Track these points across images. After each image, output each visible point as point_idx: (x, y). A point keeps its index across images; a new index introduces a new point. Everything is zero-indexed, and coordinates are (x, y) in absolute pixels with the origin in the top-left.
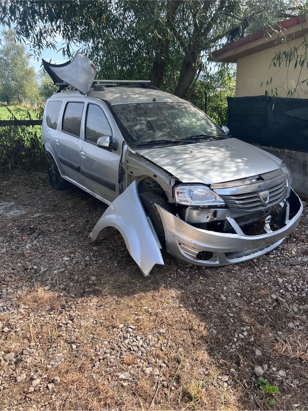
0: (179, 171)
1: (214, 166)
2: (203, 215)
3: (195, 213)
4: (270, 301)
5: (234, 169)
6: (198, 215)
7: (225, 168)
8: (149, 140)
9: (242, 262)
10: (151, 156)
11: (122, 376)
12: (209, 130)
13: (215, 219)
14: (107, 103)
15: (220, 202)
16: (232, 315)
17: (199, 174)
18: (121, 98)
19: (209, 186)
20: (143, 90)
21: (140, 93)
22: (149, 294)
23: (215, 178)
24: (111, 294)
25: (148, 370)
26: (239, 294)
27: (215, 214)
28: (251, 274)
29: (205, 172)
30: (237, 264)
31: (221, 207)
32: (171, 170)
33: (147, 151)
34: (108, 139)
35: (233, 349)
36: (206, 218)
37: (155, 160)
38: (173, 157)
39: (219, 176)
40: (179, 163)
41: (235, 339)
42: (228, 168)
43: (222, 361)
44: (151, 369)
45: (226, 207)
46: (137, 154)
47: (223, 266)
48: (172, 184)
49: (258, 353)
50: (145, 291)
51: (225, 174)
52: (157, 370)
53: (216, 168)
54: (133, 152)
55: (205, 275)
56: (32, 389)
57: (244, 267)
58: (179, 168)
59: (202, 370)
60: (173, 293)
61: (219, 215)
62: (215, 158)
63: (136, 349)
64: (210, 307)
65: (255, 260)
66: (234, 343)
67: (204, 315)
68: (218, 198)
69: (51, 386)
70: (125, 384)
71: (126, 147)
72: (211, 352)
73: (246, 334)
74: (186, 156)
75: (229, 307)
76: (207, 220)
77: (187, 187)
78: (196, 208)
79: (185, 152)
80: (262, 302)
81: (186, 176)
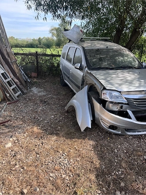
0: (107, 83)
1: (126, 82)
2: (115, 107)
3: (111, 105)
4: (142, 159)
5: (137, 85)
6: (112, 106)
7: (132, 84)
8: (99, 67)
9: (135, 135)
10: (96, 74)
11: (51, 175)
12: (133, 64)
13: (121, 110)
14: (83, 48)
15: (125, 101)
16: (117, 161)
17: (117, 85)
18: (91, 46)
19: (120, 92)
20: (103, 42)
21: (102, 44)
22: (80, 140)
23: (125, 88)
24: (63, 137)
25: (63, 176)
26: (125, 151)
27: (121, 107)
28: (137, 142)
29: (120, 85)
30: (131, 135)
31: (125, 104)
32: (103, 82)
33: (95, 72)
34: (79, 65)
35: (109, 178)
36: (116, 108)
37: (97, 76)
38: (107, 76)
39: (127, 87)
40: (109, 79)
41: (113, 174)
42: (134, 84)
43: (101, 183)
44: (65, 175)
45: (128, 104)
46: (90, 73)
47: (123, 135)
48: (102, 89)
49: (122, 184)
50: (78, 139)
51: (131, 87)
52: (68, 177)
53: (127, 83)
54: (89, 72)
55: (111, 138)
56: (14, 169)
57: (135, 138)
58: (108, 81)
59: (89, 184)
60: (92, 142)
61: (124, 108)
62: (129, 78)
63: (63, 164)
64: (107, 154)
65: (143, 136)
66: (112, 176)
67: (102, 157)
68: (124, 99)
69: (21, 170)
70: (51, 179)
71: (86, 69)
72: (97, 176)
73: (120, 172)
74: (114, 76)
75: (117, 157)
76: (117, 110)
77: (109, 91)
78: (112, 102)
79: (114, 74)
80: (137, 158)
81: (109, 86)
